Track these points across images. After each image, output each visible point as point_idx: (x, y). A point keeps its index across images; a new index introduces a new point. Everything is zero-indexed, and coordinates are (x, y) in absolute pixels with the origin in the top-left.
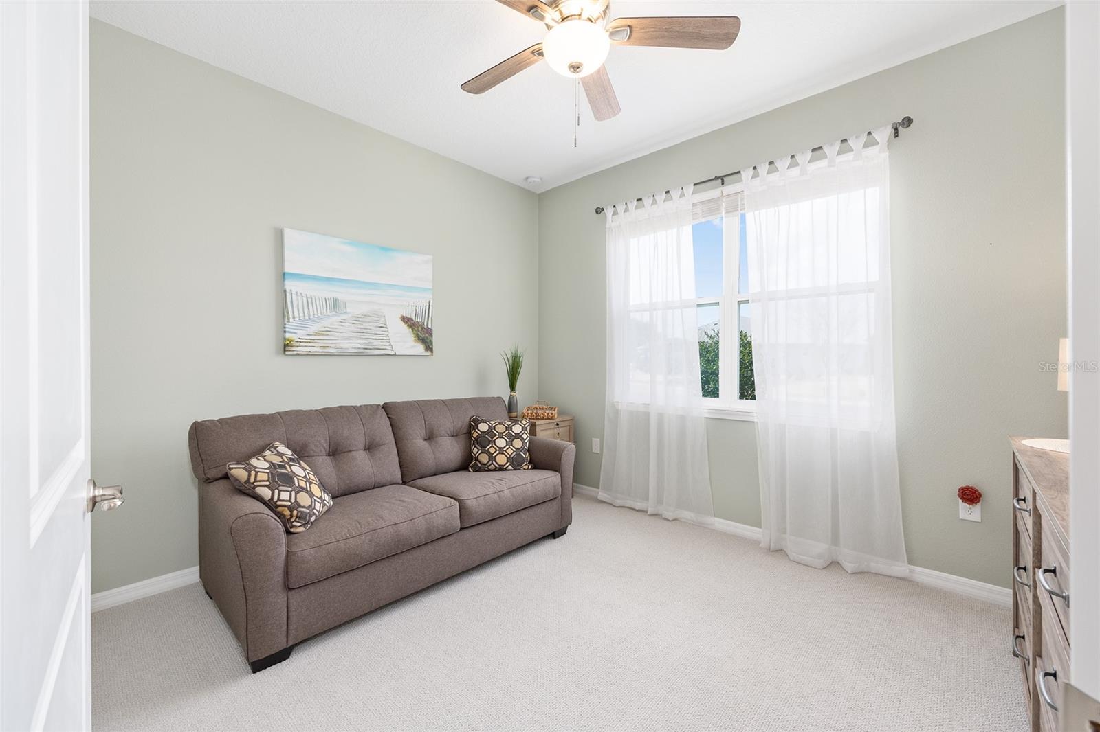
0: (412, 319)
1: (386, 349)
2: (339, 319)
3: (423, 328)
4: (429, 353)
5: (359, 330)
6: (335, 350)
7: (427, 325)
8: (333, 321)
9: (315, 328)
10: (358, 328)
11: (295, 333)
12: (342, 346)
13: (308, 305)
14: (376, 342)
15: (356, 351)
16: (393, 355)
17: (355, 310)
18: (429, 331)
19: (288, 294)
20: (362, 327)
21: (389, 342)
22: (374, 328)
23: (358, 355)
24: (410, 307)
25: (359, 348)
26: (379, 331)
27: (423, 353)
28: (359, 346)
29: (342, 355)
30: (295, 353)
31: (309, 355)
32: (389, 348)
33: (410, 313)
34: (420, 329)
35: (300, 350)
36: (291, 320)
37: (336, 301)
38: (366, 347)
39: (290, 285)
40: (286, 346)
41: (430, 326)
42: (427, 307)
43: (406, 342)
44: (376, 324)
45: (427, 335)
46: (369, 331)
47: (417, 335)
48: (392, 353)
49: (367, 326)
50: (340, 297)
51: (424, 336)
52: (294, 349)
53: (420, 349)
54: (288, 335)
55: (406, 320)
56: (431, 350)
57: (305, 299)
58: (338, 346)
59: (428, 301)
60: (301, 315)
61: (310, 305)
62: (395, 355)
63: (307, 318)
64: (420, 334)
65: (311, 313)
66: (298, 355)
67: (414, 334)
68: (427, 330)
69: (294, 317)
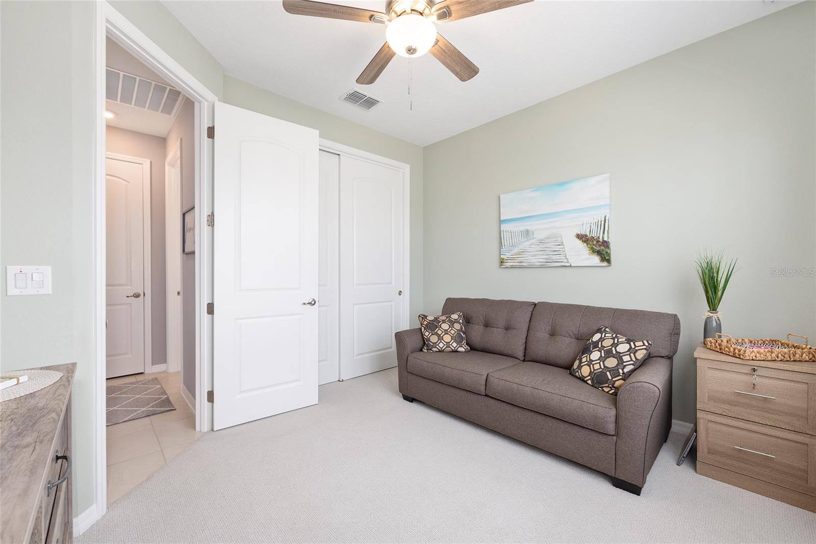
0: (586, 235)
1: (562, 262)
2: (528, 243)
3: (598, 242)
4: (605, 264)
5: (542, 249)
6: (527, 264)
7: (603, 238)
8: (526, 245)
9: (515, 250)
10: (541, 248)
11: (505, 255)
12: (532, 261)
13: (512, 237)
14: (555, 257)
15: (539, 264)
16: (569, 266)
17: (539, 235)
18: (606, 244)
19: (502, 233)
20: (544, 246)
21: (566, 256)
22: (554, 247)
23: (541, 267)
24: (584, 225)
25: (542, 262)
26: (557, 248)
27: (598, 264)
28: (542, 260)
29: (531, 267)
30: (505, 266)
31: (512, 267)
32: (565, 261)
33: (585, 231)
34: (595, 242)
35: (508, 264)
36: (503, 247)
37: (527, 231)
38: (547, 261)
39: (504, 227)
40: (502, 262)
41: (606, 239)
42: (603, 222)
43: (583, 256)
44: (555, 243)
45: (602, 248)
46: (549, 249)
47: (592, 248)
48: (569, 264)
49: (548, 245)
50: (529, 228)
51: (602, 250)
52: (505, 264)
53: (596, 260)
54: (502, 256)
55: (580, 237)
56: (609, 261)
57: (510, 234)
58: (528, 261)
59: (604, 216)
60: (508, 243)
61: (513, 237)
62: (570, 266)
63: (511, 245)
64: (594, 247)
65: (513, 242)
66: (506, 267)
67: (589, 247)
68: (602, 243)
69: (505, 246)
